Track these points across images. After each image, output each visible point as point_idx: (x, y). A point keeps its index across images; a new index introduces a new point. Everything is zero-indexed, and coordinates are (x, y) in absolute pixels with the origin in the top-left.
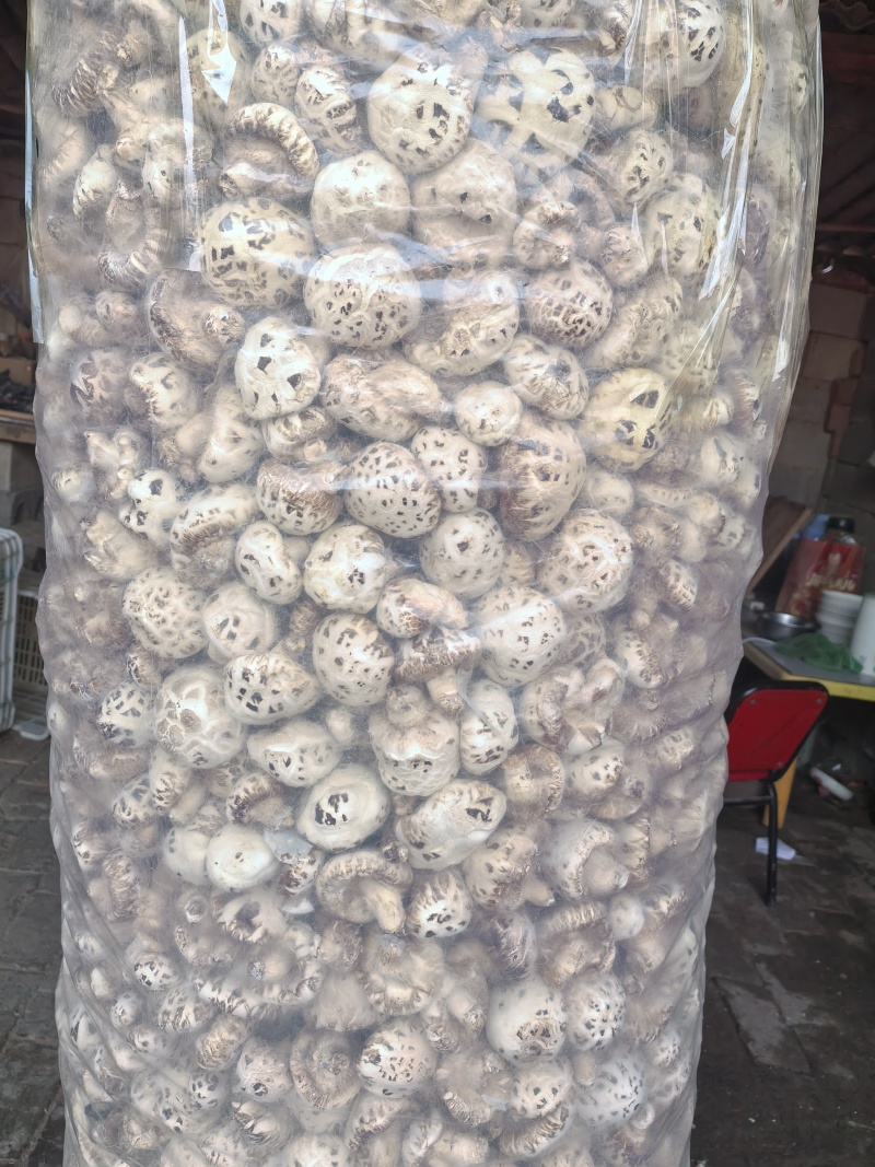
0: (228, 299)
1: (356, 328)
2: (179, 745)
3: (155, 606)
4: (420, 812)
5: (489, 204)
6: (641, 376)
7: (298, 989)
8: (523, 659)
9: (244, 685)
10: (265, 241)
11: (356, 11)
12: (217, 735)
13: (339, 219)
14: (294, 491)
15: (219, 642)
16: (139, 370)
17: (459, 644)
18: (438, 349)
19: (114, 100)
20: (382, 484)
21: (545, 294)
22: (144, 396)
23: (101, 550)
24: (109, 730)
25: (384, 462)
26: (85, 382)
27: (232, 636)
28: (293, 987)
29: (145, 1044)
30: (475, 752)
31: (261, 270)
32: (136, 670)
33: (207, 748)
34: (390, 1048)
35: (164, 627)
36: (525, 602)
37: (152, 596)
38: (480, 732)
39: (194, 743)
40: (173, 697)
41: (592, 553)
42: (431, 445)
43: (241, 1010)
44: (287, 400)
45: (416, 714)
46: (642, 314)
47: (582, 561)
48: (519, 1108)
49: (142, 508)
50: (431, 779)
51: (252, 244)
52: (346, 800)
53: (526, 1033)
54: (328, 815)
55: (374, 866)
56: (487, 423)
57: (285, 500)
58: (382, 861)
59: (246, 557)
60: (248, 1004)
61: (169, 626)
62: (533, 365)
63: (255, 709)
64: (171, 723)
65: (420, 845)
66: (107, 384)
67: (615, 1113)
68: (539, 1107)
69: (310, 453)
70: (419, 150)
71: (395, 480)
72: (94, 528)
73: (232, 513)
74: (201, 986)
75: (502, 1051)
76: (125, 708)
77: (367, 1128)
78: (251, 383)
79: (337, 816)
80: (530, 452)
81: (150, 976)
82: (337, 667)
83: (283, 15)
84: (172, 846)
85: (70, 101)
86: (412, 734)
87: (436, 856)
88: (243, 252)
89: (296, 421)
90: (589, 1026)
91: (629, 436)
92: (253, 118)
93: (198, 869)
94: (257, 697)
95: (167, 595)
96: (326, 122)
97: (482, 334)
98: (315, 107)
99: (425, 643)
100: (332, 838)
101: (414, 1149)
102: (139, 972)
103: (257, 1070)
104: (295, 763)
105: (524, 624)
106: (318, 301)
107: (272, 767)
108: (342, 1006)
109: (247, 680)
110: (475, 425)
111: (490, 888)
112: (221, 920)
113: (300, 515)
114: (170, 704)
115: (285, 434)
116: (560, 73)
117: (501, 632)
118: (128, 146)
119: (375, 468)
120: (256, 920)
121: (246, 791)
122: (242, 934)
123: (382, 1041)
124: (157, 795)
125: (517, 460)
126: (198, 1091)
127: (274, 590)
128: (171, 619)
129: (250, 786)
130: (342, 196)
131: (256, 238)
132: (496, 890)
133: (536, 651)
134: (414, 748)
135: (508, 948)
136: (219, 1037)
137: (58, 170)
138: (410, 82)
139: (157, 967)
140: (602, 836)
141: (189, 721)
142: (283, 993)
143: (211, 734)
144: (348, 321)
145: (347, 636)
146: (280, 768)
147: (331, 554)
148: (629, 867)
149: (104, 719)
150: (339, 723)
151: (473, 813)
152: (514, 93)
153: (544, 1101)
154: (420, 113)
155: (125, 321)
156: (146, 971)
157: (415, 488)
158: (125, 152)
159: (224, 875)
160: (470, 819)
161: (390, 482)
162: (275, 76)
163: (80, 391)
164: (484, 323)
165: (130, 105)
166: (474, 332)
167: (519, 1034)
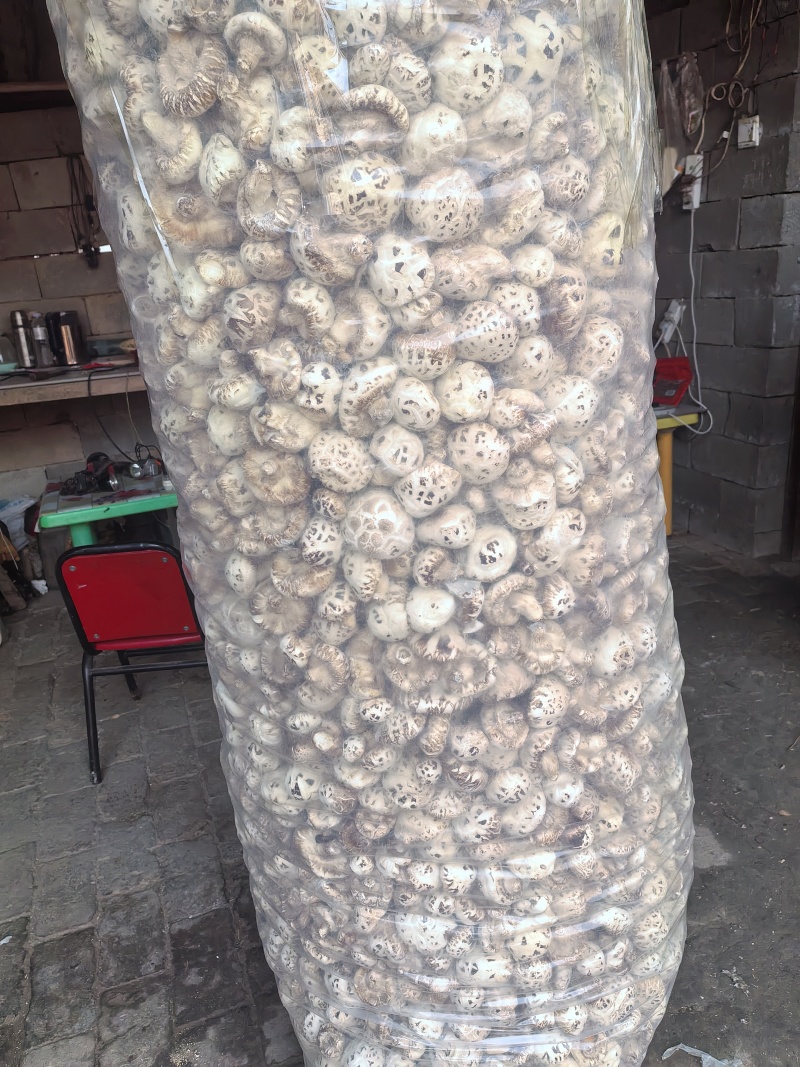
0: (359, 229)
1: (455, 228)
2: (380, 545)
3: (341, 457)
4: (542, 537)
5: (522, 125)
6: (611, 218)
7: (486, 679)
8: (582, 420)
9: (422, 489)
10: (385, 182)
11: (428, 11)
12: (405, 530)
13: (432, 156)
14: (435, 349)
15: (395, 467)
16: (297, 294)
17: (549, 421)
18: (502, 230)
19: (237, 100)
20: (487, 329)
21: (558, 176)
22: (307, 312)
23: (285, 431)
24: (317, 556)
25: (485, 314)
26: (246, 314)
27: (404, 460)
28: (483, 679)
29: (381, 760)
30: (569, 487)
31: (383, 203)
32: (332, 506)
33: (400, 541)
34: (546, 695)
35: (351, 470)
36: (575, 384)
37: (336, 451)
38: (569, 474)
39: (390, 541)
40: (367, 515)
41: (605, 341)
42: (508, 296)
43: (449, 709)
44: (419, 289)
45: (530, 474)
46: (607, 175)
47: (601, 348)
48: (619, 707)
49: (319, 391)
50: (547, 512)
51: (377, 186)
52: (498, 544)
53: (618, 658)
54: (490, 557)
55: (521, 582)
56: (541, 272)
57: (430, 356)
58: (523, 577)
59: (406, 403)
60: (452, 703)
61: (354, 468)
62: (557, 228)
63: (429, 503)
64: (371, 533)
65: (544, 559)
66: (264, 311)
67: (663, 695)
68: (631, 701)
69: (436, 319)
70: (476, 98)
71: (495, 324)
72: (272, 418)
73: (389, 376)
74: (417, 704)
75: (606, 674)
76: (324, 538)
77: (541, 750)
78: (391, 283)
79: (496, 556)
80: (566, 285)
81: (377, 713)
82: (479, 458)
83: (377, 22)
84: (379, 619)
85: (192, 106)
86: (532, 487)
87: (555, 562)
88: (372, 193)
89: (425, 301)
90: (645, 644)
91: (611, 259)
92: (364, 98)
93: (404, 626)
94: (431, 495)
95: (345, 448)
96: (416, 91)
97: (529, 213)
98: (409, 82)
99: (528, 427)
100: (495, 571)
101: (569, 752)
102: (368, 715)
103: (468, 741)
104: (462, 531)
105: (579, 398)
106: (427, 216)
107: (446, 539)
108: (511, 681)
109: (424, 485)
110: (534, 275)
111: (587, 573)
112: (426, 653)
113: (440, 364)
114: (367, 520)
115: (420, 312)
116: (544, 26)
117: (566, 407)
118: (260, 134)
119: (480, 320)
120: (450, 645)
121: (431, 561)
122: (444, 657)
123: (540, 693)
124: (365, 587)
125: (560, 292)
126: (426, 773)
127: (429, 420)
128: (354, 463)
129: (432, 557)
130: (434, 141)
131: (379, 181)
132: (590, 573)
133: (588, 412)
134: (536, 494)
135: (601, 608)
136: (437, 731)
137: (186, 161)
138: (468, 53)
139: (380, 706)
140: (631, 524)
141: (385, 527)
142: (477, 685)
143: (401, 531)
144: (450, 225)
145: (480, 436)
146: (452, 537)
147: (461, 385)
148: (647, 540)
149: (310, 550)
150: (477, 498)
151: (572, 527)
152: (520, 45)
153: (632, 696)
154: (475, 73)
155: (278, 262)
156: (374, 711)
157: (508, 326)
158: (259, 138)
159: (428, 621)
160: (571, 531)
161: (492, 327)
162: (377, 66)
163: (242, 322)
164: (530, 206)
165: (249, 102)
166: (524, 213)
167: (614, 660)
